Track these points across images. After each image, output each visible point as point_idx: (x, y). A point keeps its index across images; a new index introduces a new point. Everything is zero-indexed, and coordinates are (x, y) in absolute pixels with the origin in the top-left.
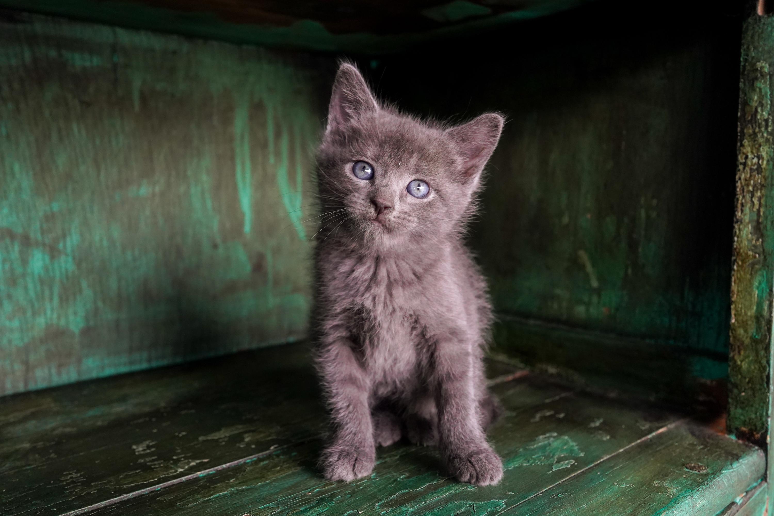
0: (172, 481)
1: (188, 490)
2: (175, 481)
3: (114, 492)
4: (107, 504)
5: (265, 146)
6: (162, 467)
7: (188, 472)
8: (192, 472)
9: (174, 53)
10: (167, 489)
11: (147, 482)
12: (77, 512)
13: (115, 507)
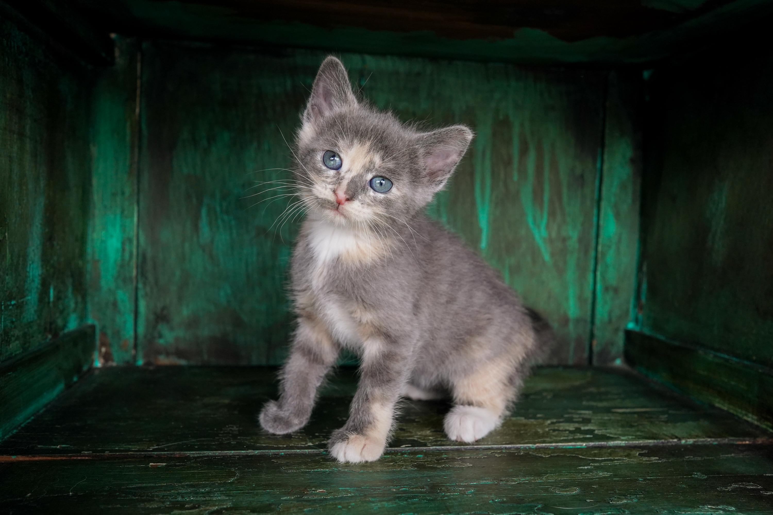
0: (295, 450)
1: (301, 460)
2: (298, 451)
3: (246, 447)
4: (235, 454)
5: (508, 163)
6: (300, 438)
7: (315, 447)
8: (318, 448)
9: (418, 74)
10: (287, 455)
11: (277, 446)
12: (209, 453)
13: (237, 458)
